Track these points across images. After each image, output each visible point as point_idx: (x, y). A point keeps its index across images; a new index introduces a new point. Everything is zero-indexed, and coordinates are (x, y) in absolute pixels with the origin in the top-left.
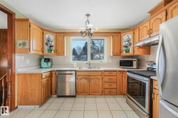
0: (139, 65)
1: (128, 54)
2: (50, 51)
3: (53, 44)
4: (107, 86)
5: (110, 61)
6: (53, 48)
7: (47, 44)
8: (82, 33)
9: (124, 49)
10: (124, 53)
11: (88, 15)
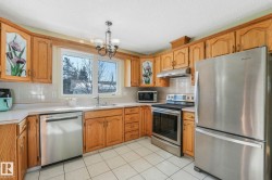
0: (159, 99)
1: (147, 85)
2: (17, 71)
3: (24, 57)
4: (128, 128)
5: (125, 93)
6: (25, 67)
7: (9, 56)
8: (98, 48)
9: (143, 79)
10: (144, 84)
11: (109, 23)
